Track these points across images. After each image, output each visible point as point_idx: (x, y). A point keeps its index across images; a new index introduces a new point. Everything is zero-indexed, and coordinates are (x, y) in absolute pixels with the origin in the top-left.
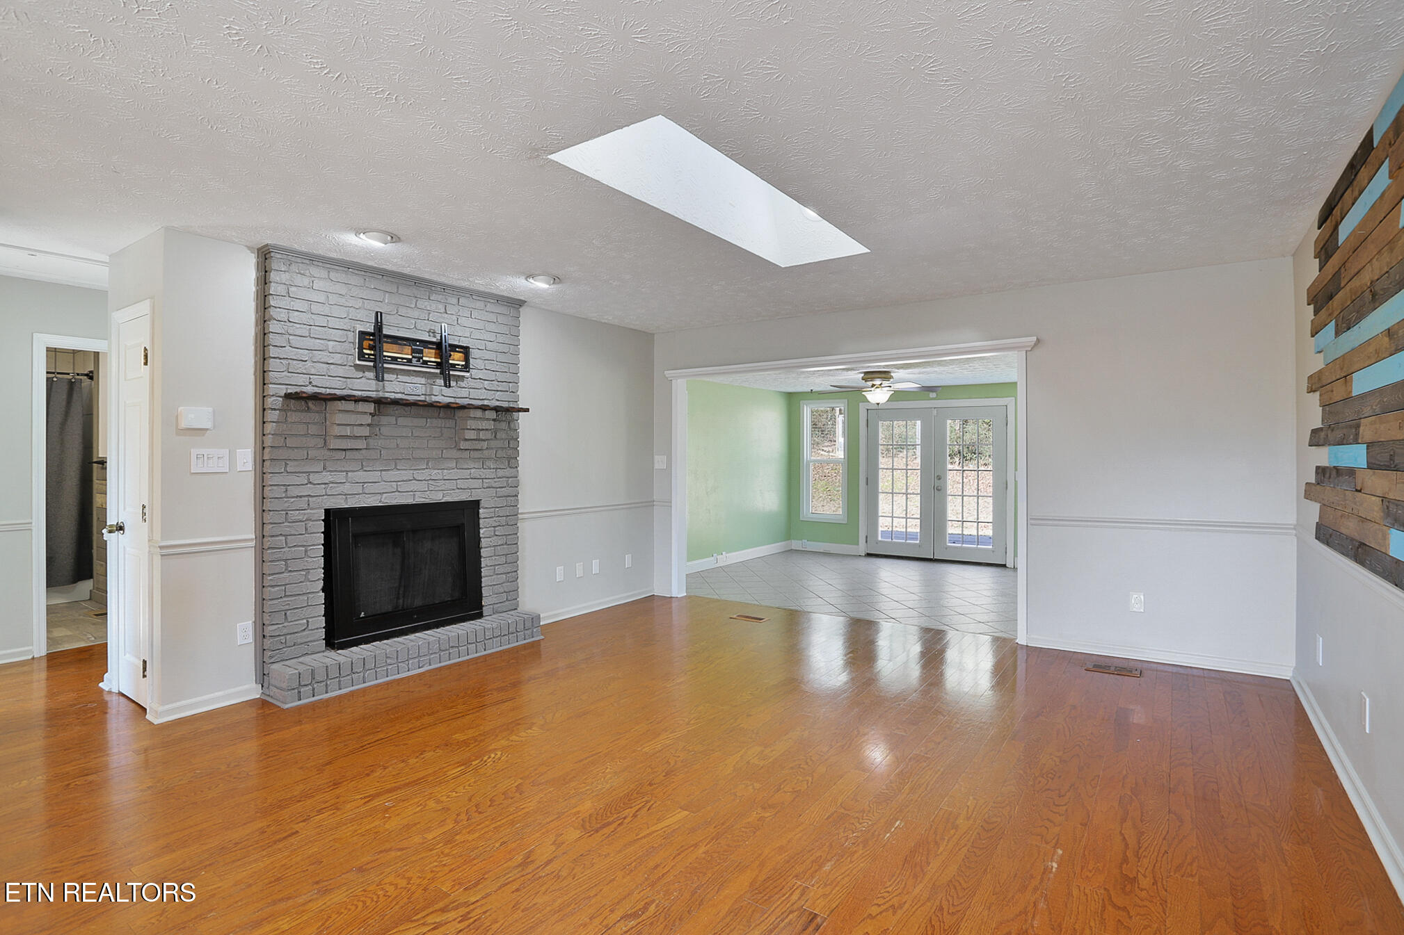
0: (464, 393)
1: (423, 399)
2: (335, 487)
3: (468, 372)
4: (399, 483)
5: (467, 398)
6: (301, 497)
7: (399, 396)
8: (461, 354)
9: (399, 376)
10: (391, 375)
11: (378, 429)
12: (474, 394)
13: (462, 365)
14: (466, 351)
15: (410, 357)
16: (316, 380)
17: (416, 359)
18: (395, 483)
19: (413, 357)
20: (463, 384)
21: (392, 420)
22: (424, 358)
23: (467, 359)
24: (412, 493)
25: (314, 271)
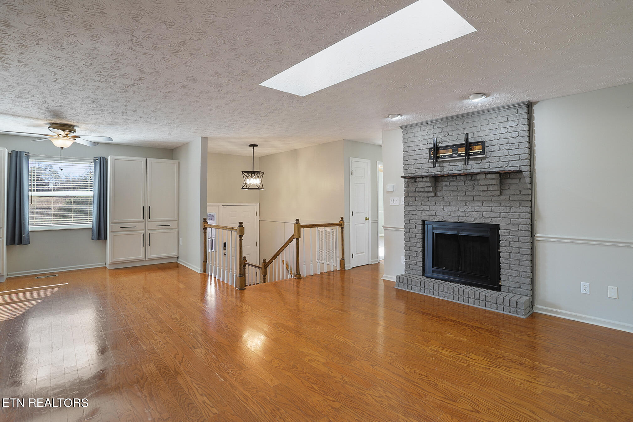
0: (487, 166)
1: (463, 172)
2: (425, 212)
3: (484, 154)
4: (451, 212)
5: (489, 168)
6: (414, 215)
7: (450, 172)
8: (480, 146)
9: (450, 163)
10: (446, 164)
11: (441, 188)
12: (493, 165)
13: (480, 152)
14: (482, 143)
15: (452, 154)
16: (418, 171)
17: (454, 154)
18: (449, 212)
19: (453, 154)
20: (485, 161)
21: (447, 183)
22: (459, 153)
23: (483, 148)
24: (457, 217)
25: (415, 130)
